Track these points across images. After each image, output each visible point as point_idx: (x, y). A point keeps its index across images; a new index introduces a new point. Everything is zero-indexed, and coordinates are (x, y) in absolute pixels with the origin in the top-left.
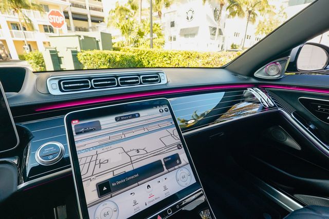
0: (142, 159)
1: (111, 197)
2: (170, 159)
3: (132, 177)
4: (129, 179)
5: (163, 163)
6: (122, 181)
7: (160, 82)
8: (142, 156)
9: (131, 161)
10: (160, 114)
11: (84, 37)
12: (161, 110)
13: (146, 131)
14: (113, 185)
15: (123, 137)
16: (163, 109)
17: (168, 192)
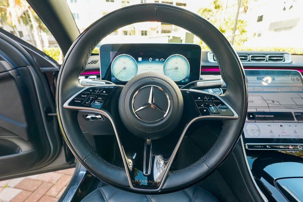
0: (277, 107)
1: (255, 122)
2: (300, 114)
3: (269, 116)
4: (267, 116)
5: (294, 115)
6: (262, 116)
7: (284, 61)
8: (277, 106)
9: (268, 107)
10: (292, 82)
11: (173, 37)
12: (293, 79)
13: (280, 90)
14: (256, 116)
15: (263, 91)
16: (295, 78)
17: (298, 135)
